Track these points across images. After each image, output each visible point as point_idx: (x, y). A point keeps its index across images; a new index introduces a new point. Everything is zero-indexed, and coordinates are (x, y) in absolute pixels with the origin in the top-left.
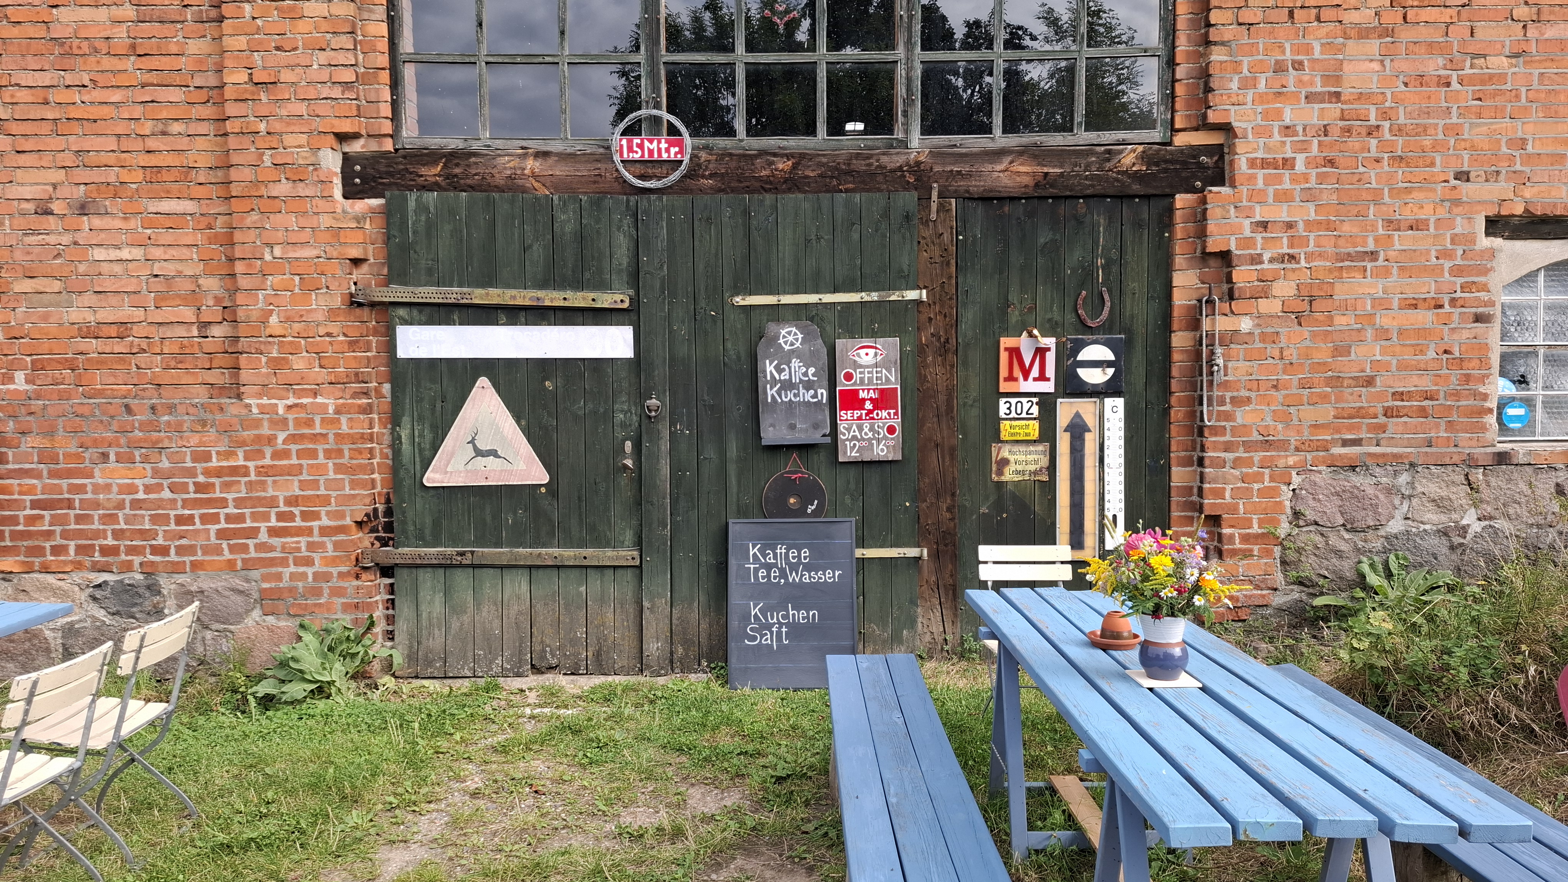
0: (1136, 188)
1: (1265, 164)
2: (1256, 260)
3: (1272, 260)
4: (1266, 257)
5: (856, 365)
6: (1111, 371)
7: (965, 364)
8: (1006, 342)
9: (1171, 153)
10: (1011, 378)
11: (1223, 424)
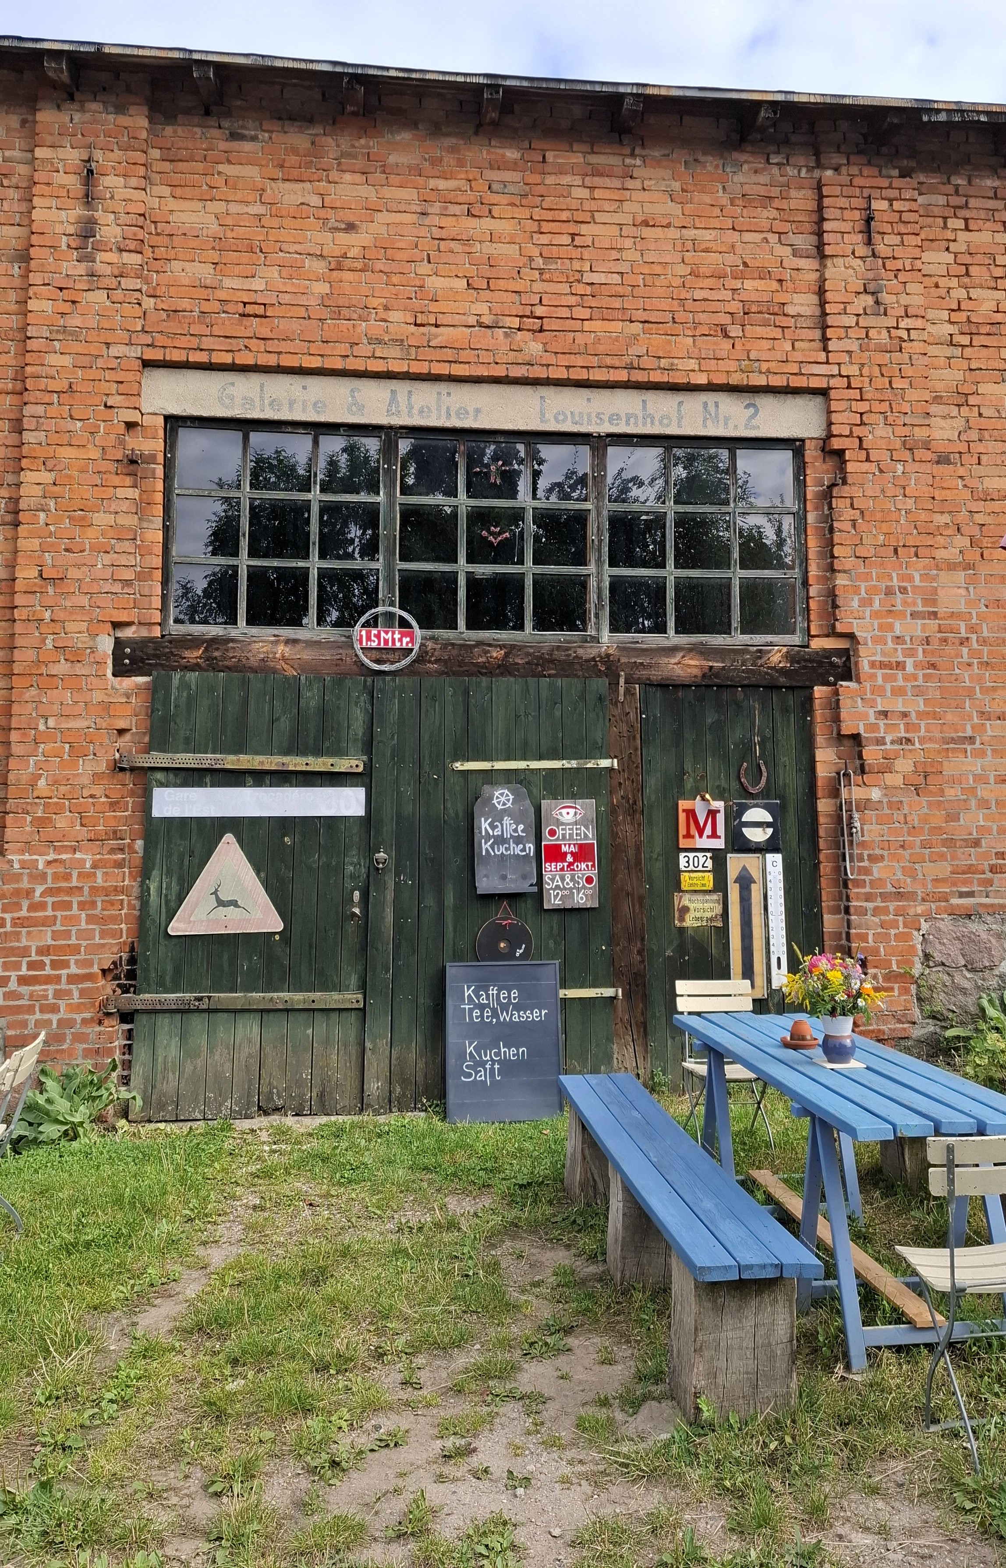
0: (782, 680)
1: (882, 665)
2: (880, 741)
3: (893, 742)
4: (888, 739)
5: (559, 823)
6: (770, 831)
7: (650, 822)
8: (683, 804)
9: (809, 654)
10: (688, 836)
11: (863, 877)
